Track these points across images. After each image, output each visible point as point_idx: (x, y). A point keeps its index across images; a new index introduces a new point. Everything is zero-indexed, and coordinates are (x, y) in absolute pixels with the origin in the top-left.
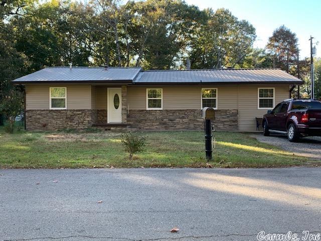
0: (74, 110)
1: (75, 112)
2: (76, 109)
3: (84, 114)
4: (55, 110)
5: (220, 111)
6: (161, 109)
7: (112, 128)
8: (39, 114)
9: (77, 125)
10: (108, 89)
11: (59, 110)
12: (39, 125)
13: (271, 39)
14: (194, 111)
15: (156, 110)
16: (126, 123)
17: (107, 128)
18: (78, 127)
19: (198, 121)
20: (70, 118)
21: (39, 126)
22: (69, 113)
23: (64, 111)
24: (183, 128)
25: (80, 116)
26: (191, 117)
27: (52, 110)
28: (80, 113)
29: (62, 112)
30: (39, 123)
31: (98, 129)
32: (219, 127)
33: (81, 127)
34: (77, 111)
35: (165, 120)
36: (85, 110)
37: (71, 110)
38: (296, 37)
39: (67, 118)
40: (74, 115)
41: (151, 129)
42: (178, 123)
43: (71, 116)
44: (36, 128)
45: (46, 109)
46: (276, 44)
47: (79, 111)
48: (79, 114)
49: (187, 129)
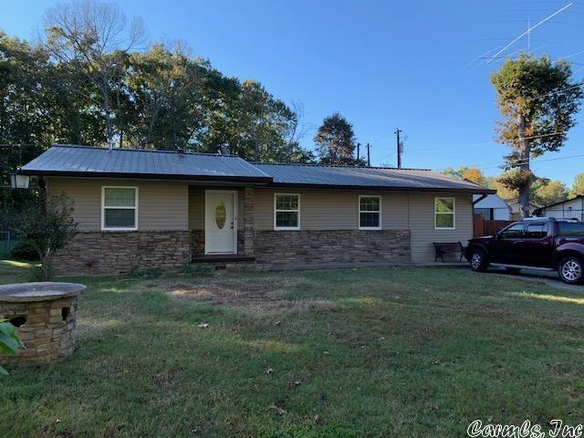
0: (155, 232)
1: (156, 237)
2: (158, 229)
3: (174, 239)
4: (116, 232)
5: (386, 231)
6: (298, 228)
7: (228, 265)
8: (78, 241)
9: (161, 261)
10: (206, 191)
11: (124, 232)
12: (78, 263)
13: (322, 129)
14: (349, 232)
15: (291, 231)
16: (253, 256)
17: (219, 264)
18: (162, 265)
19: (355, 249)
20: (148, 248)
21: (79, 265)
22: (144, 238)
23: (134, 235)
24: (334, 261)
25: (168, 243)
26: (346, 242)
27: (108, 232)
28: (168, 237)
29: (130, 235)
30: (78, 258)
31: (203, 267)
32: (385, 257)
33: (168, 263)
34: (161, 233)
35: (305, 247)
36: (175, 231)
37: (148, 233)
38: (353, 129)
39: (139, 248)
40: (156, 241)
41: (283, 264)
42: (325, 252)
43: (147, 243)
44: (72, 270)
45: (94, 229)
46: (329, 136)
47: (166, 233)
48: (164, 240)
49: (340, 261)
